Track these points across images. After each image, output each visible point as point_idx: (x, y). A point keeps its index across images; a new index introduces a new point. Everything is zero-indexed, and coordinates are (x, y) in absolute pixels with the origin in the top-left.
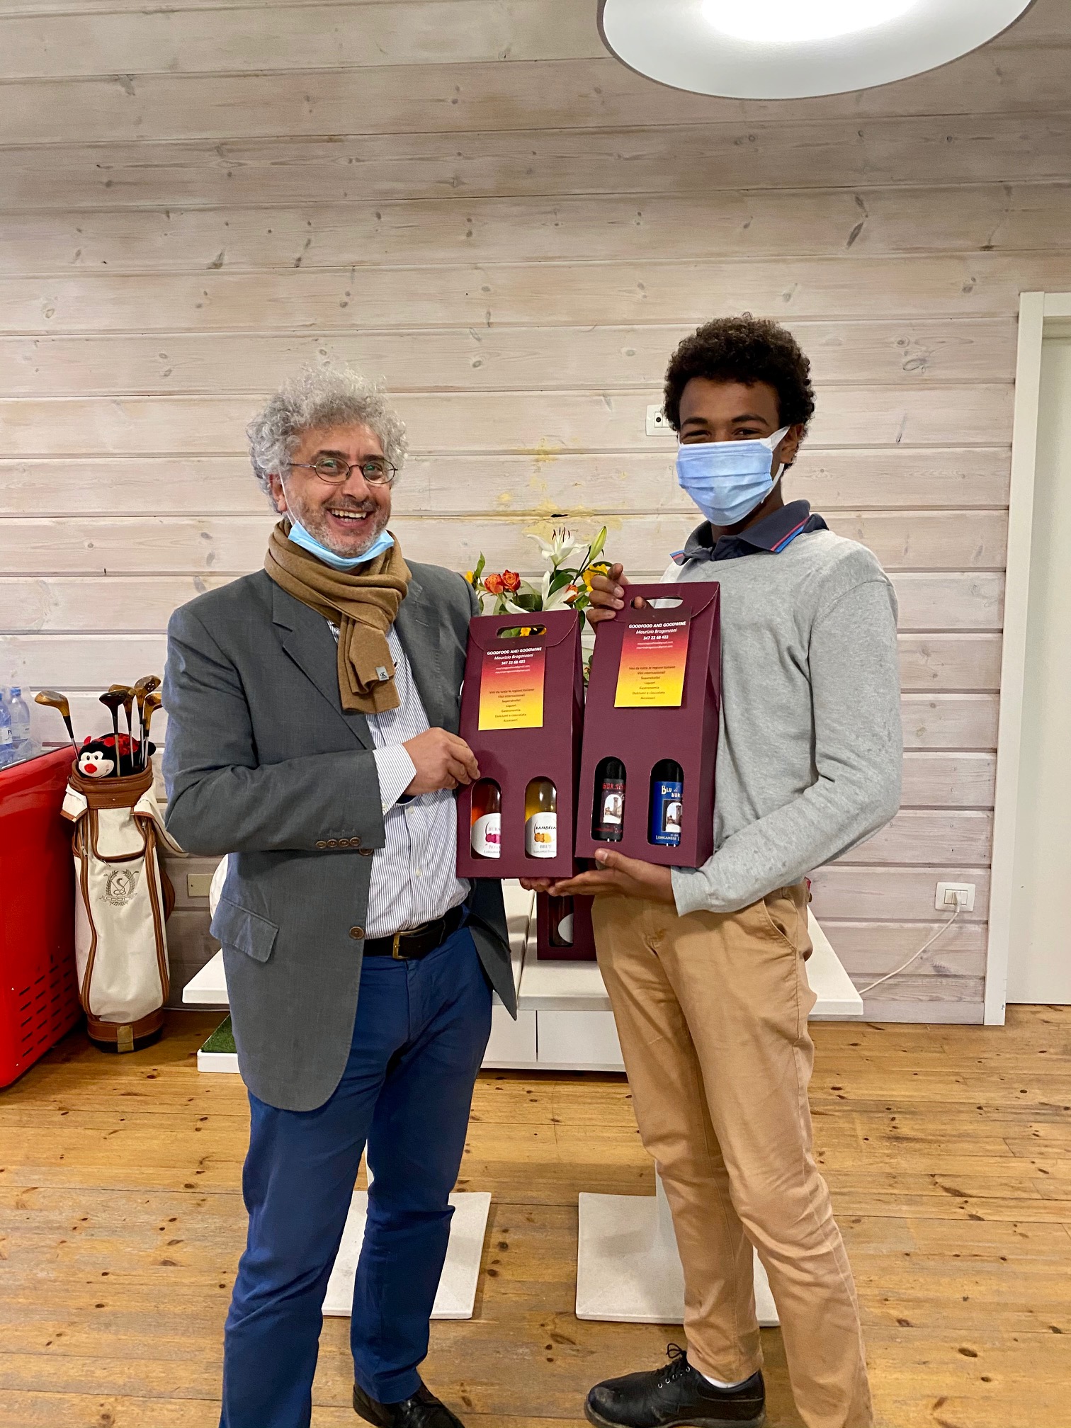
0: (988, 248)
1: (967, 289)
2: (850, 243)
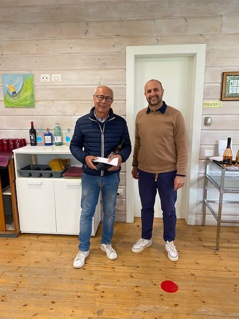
0: (118, 36)
2: (85, 34)
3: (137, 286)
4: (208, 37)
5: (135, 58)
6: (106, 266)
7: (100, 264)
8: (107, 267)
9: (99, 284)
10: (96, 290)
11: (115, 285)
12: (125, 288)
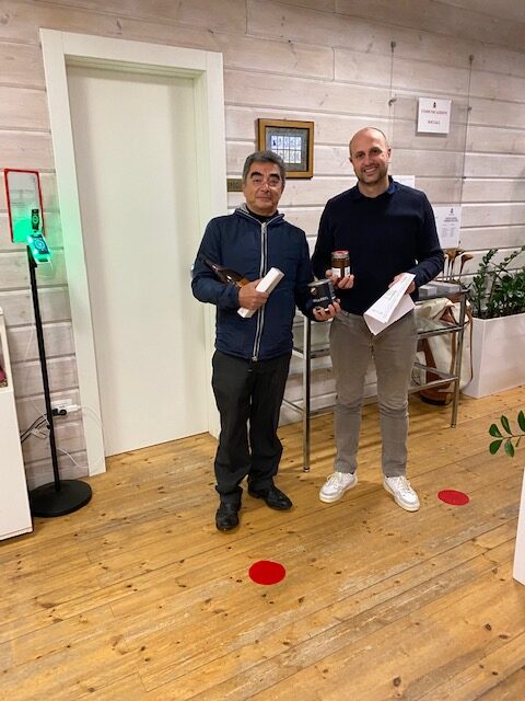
1: (5, 22)
3: (207, 601)
6: (107, 590)
7: (91, 590)
8: (111, 592)
9: (121, 637)
11: (159, 621)
12: (186, 615)
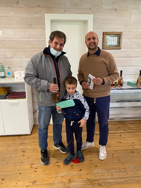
0: (39, 6)
1: (37, 13)
2: (17, 4)
3: (57, 162)
4: (94, 10)
5: (51, 22)
7: (34, 151)
9: (33, 164)
10: (32, 168)
